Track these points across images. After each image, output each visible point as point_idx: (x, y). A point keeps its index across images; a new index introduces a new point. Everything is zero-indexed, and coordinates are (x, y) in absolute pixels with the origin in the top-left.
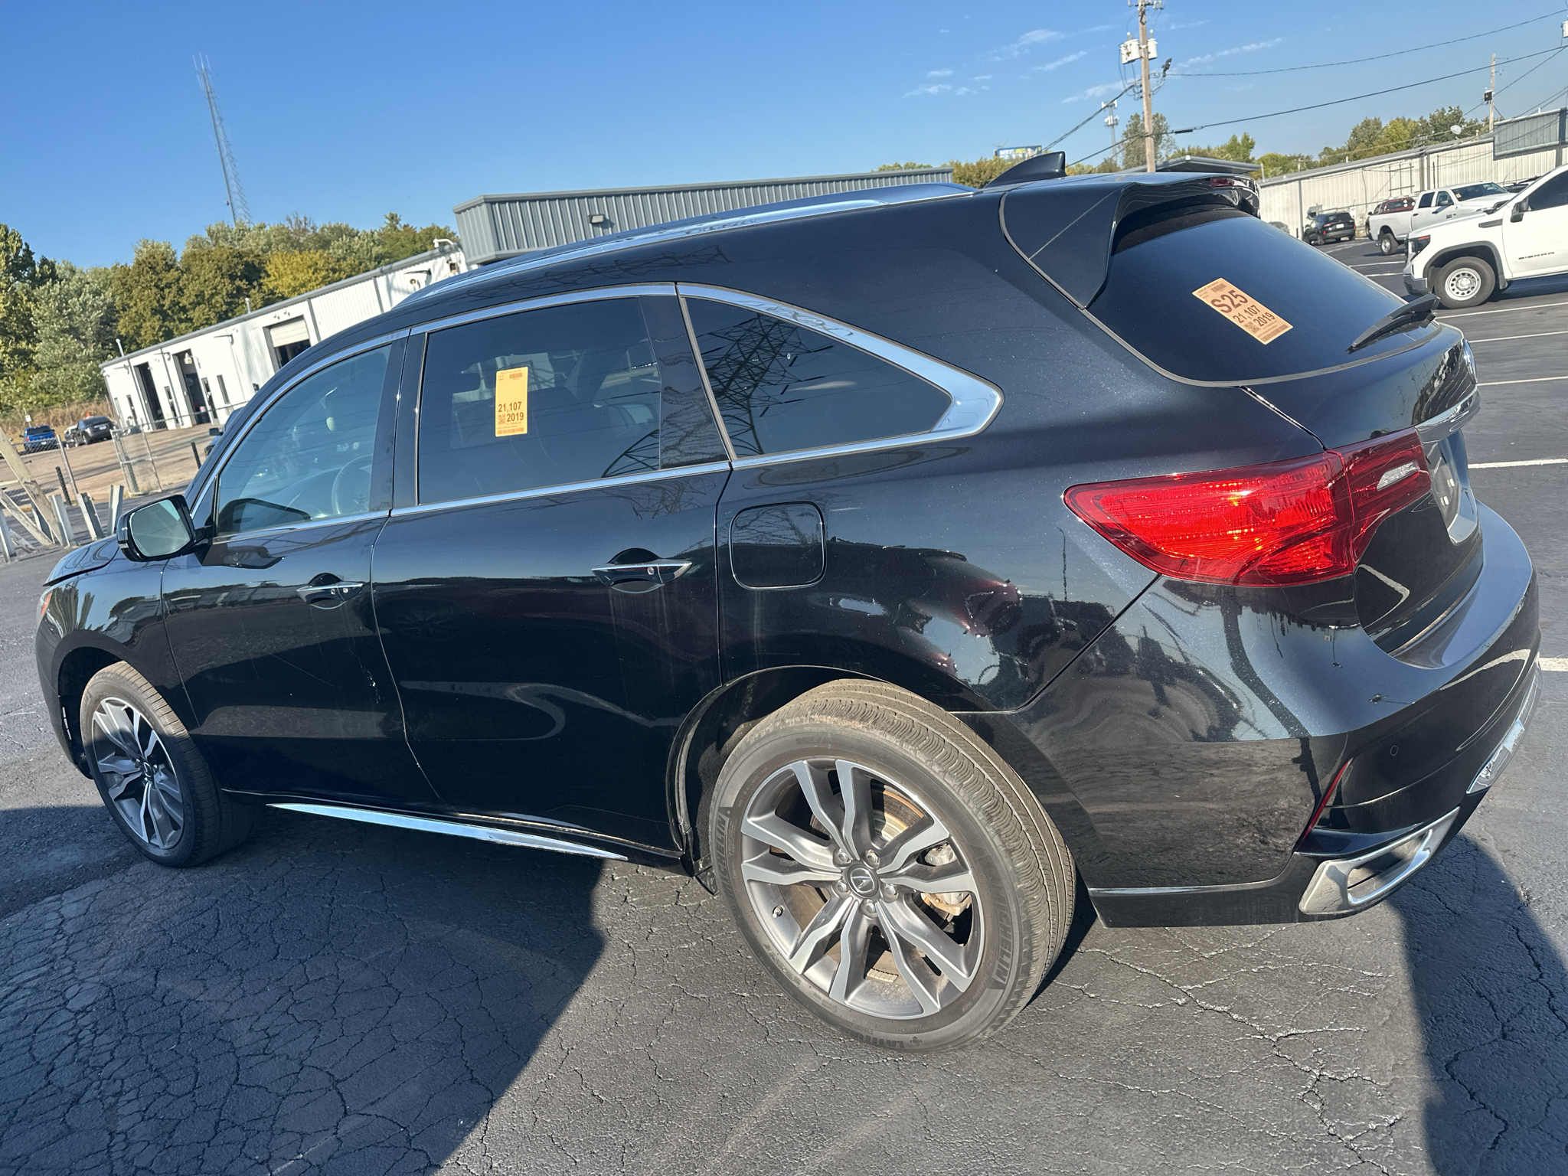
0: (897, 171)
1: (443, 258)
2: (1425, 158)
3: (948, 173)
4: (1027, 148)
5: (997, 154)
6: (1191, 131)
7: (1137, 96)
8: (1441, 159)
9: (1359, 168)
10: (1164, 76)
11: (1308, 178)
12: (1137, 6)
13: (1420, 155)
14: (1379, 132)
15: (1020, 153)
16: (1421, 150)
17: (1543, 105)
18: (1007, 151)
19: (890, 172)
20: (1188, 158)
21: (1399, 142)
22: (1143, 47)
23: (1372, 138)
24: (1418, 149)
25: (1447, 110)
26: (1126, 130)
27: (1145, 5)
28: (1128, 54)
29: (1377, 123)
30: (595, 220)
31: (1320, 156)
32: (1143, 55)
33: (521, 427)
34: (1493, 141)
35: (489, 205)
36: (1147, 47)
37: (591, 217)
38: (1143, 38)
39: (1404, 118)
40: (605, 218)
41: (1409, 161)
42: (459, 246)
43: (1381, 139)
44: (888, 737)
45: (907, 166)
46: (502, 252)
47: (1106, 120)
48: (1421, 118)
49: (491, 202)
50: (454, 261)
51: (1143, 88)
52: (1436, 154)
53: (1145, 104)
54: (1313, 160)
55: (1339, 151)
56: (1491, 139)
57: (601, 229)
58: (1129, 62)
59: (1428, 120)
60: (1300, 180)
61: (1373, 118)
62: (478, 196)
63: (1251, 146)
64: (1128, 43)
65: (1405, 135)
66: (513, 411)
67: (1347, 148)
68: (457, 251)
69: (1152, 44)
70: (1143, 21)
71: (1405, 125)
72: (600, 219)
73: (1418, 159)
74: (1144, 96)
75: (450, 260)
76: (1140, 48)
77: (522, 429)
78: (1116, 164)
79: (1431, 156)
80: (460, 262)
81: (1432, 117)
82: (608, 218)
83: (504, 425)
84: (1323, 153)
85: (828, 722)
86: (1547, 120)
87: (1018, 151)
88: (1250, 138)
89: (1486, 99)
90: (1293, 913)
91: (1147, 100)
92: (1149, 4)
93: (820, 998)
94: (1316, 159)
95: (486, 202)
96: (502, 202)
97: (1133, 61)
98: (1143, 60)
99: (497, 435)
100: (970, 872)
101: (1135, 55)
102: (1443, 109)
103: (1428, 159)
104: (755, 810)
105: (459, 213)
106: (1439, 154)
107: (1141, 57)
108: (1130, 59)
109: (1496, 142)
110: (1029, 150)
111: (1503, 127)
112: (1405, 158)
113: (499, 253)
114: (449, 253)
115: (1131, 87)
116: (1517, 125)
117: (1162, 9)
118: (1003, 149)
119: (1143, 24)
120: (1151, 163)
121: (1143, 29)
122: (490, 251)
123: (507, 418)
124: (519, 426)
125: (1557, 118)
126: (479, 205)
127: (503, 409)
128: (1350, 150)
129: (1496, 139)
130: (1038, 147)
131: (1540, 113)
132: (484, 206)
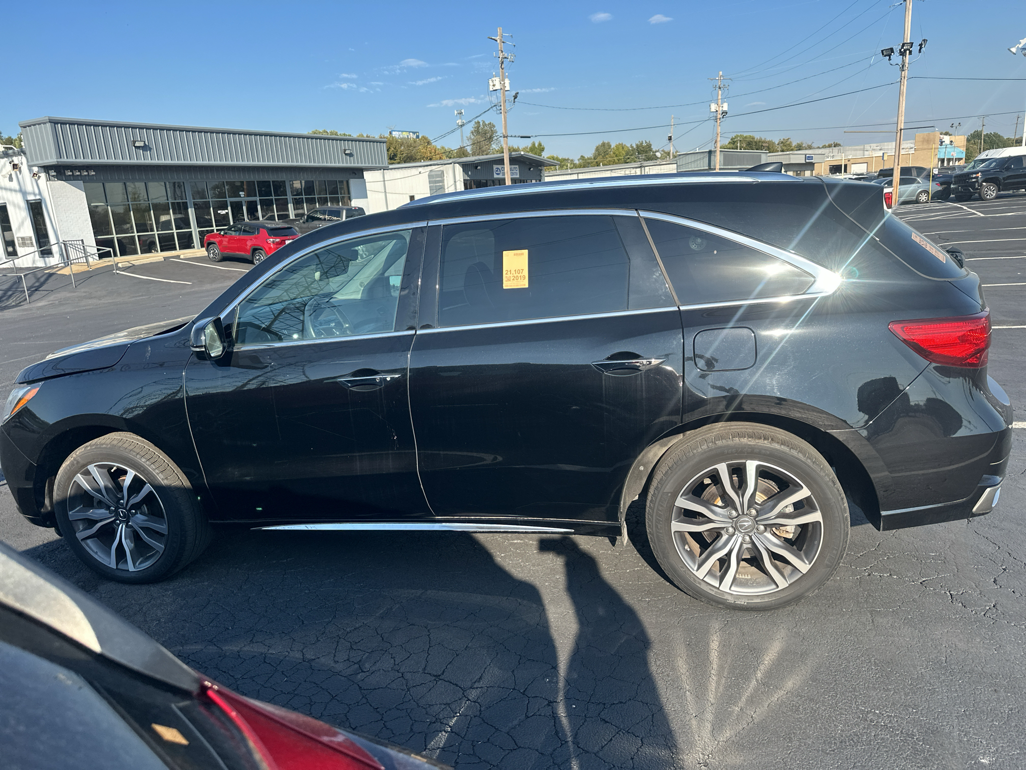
0: (325, 135)
1: (6, 159)
2: (643, 168)
3: (383, 143)
4: (410, 132)
5: (391, 133)
6: (530, 137)
7: (498, 112)
8: (651, 170)
9: (609, 170)
10: (514, 102)
11: (582, 173)
12: (499, 57)
13: (640, 167)
14: (610, 150)
15: (405, 135)
16: (641, 164)
17: (700, 147)
18: (397, 133)
19: (320, 135)
20: (522, 153)
21: (620, 158)
22: (502, 83)
23: (606, 153)
24: (639, 163)
25: (644, 142)
26: (472, 129)
27: (504, 58)
28: (494, 85)
29: (610, 146)
30: (137, 144)
31: (579, 160)
32: (502, 88)
33: (524, 283)
34: (677, 163)
35: (53, 124)
36: (504, 83)
37: (134, 142)
38: (502, 77)
39: (622, 144)
40: (145, 143)
41: (635, 170)
42: (22, 152)
43: (610, 154)
44: (782, 447)
45: (332, 133)
46: (62, 160)
47: (457, 122)
48: (631, 145)
49: (54, 122)
50: (16, 162)
51: (502, 107)
52: (648, 167)
53: (503, 117)
54: (575, 162)
55: (588, 159)
56: (676, 162)
57: (141, 151)
58: (494, 90)
59: (635, 147)
60: (578, 173)
61: (607, 142)
62: (44, 116)
63: (543, 150)
64: (494, 79)
65: (623, 154)
66: (517, 274)
67: (593, 158)
68: (21, 155)
69: (507, 82)
70: (503, 67)
71: (623, 148)
72: (142, 144)
73: (639, 169)
74: (503, 112)
75: (13, 161)
76: (501, 83)
77: (525, 285)
78: (467, 150)
79: (646, 168)
80: (22, 164)
81: (637, 145)
82: (147, 144)
83: (510, 282)
84: (580, 159)
85: (745, 441)
86: (702, 155)
87: (404, 133)
88: (542, 145)
89: (669, 140)
90: (969, 513)
91: (504, 115)
92: (506, 58)
93: (713, 591)
94: (577, 162)
95: (49, 122)
96: (63, 123)
97: (496, 90)
98: (502, 91)
99: (504, 288)
100: (819, 511)
101: (498, 87)
102: (642, 142)
103: (644, 169)
104: (684, 494)
105: (25, 127)
106: (650, 167)
107: (501, 89)
108: (494, 89)
109: (678, 164)
110: (411, 134)
111: (681, 156)
112: (633, 168)
113: (59, 160)
114: (12, 156)
115: (495, 106)
116: (688, 156)
117: (513, 62)
118: (394, 131)
119: (502, 69)
120: (506, 153)
121: (502, 72)
122: (51, 158)
123: (512, 278)
124: (522, 283)
125: (707, 155)
126: (44, 123)
127: (509, 273)
128: (595, 159)
129: (678, 163)
130: (417, 132)
131: (697, 151)
132: (48, 125)
